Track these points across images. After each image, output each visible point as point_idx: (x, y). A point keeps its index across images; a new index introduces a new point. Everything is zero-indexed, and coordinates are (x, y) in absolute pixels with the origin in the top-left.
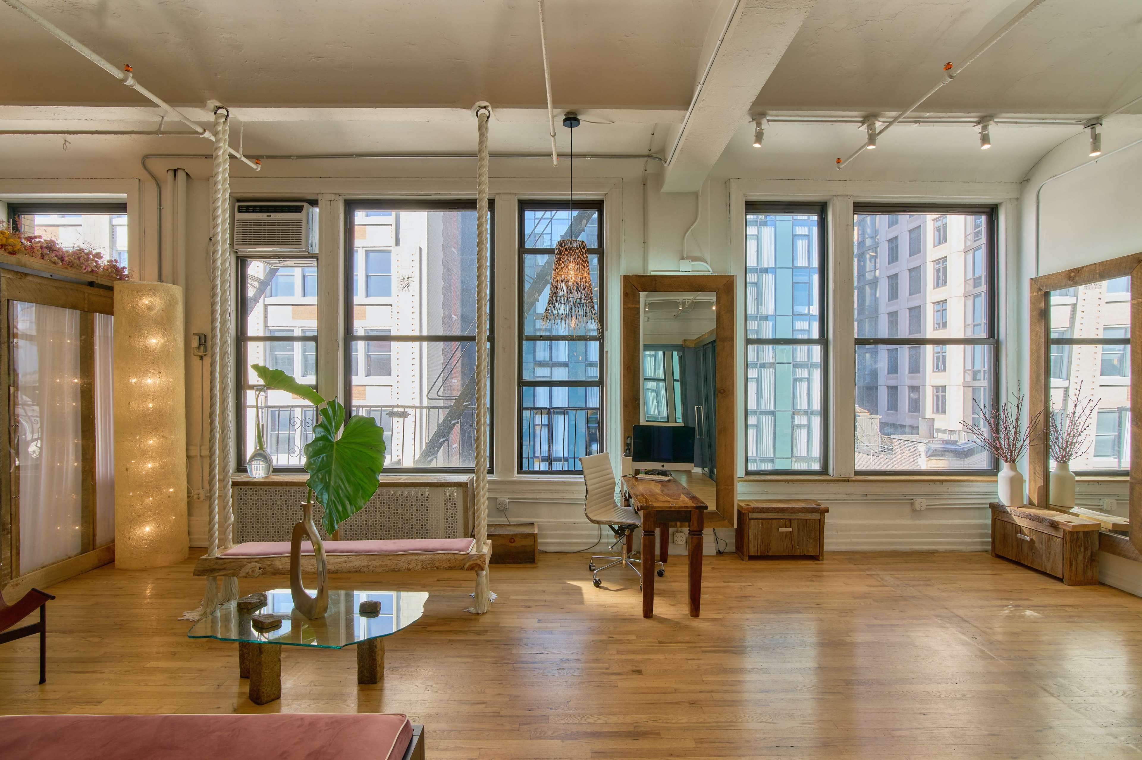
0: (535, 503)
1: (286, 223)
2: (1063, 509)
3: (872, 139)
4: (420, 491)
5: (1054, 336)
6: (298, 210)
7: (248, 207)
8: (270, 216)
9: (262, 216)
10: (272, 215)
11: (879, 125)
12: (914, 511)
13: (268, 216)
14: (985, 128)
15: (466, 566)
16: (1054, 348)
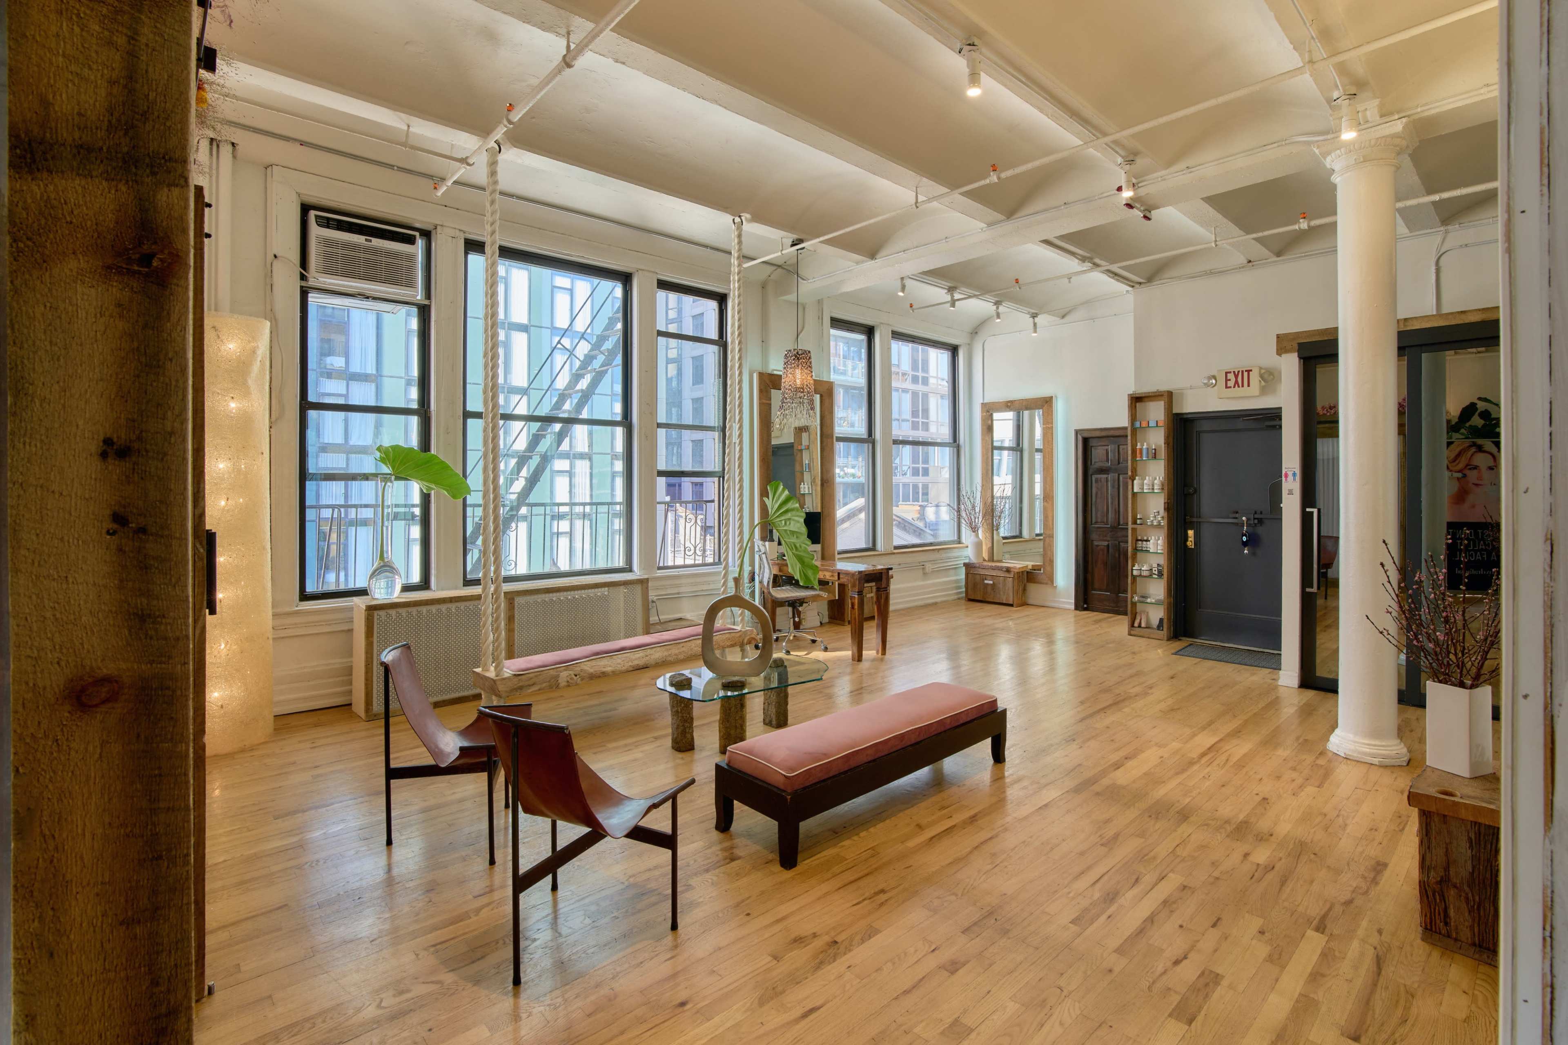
0: (677, 597)
1: (396, 255)
2: (1000, 561)
3: (953, 303)
4: (599, 592)
5: (995, 444)
6: (410, 240)
7: (328, 219)
8: (371, 241)
9: (359, 239)
10: (373, 240)
11: (957, 296)
12: (925, 574)
13: (366, 240)
14: (998, 308)
15: (745, 641)
16: (995, 452)
